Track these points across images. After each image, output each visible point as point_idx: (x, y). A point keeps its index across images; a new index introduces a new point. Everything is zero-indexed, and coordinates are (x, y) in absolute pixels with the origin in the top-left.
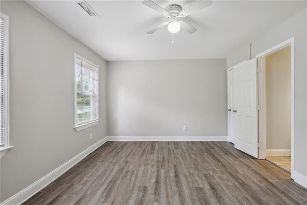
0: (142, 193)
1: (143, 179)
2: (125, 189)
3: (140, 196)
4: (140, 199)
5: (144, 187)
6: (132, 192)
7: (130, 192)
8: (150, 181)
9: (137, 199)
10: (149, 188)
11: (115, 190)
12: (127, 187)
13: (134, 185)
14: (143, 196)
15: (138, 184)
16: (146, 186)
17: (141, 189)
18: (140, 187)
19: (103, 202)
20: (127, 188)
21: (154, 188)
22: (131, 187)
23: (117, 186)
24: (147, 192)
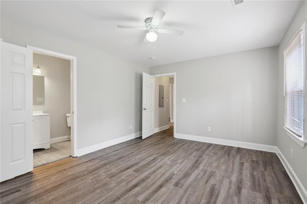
0: (181, 181)
1: (173, 195)
2: (196, 190)
3: (184, 180)
4: (185, 178)
5: (176, 186)
6: (190, 185)
7: (191, 185)
8: (168, 189)
9: (187, 179)
10: (173, 184)
11: (206, 193)
12: (194, 192)
13: (186, 192)
14: (181, 180)
15: (181, 191)
16: (174, 186)
17: (180, 186)
18: (181, 188)
19: (215, 185)
20: (194, 190)
21: (169, 182)
22: (189, 190)
23: (204, 195)
24: (176, 181)
